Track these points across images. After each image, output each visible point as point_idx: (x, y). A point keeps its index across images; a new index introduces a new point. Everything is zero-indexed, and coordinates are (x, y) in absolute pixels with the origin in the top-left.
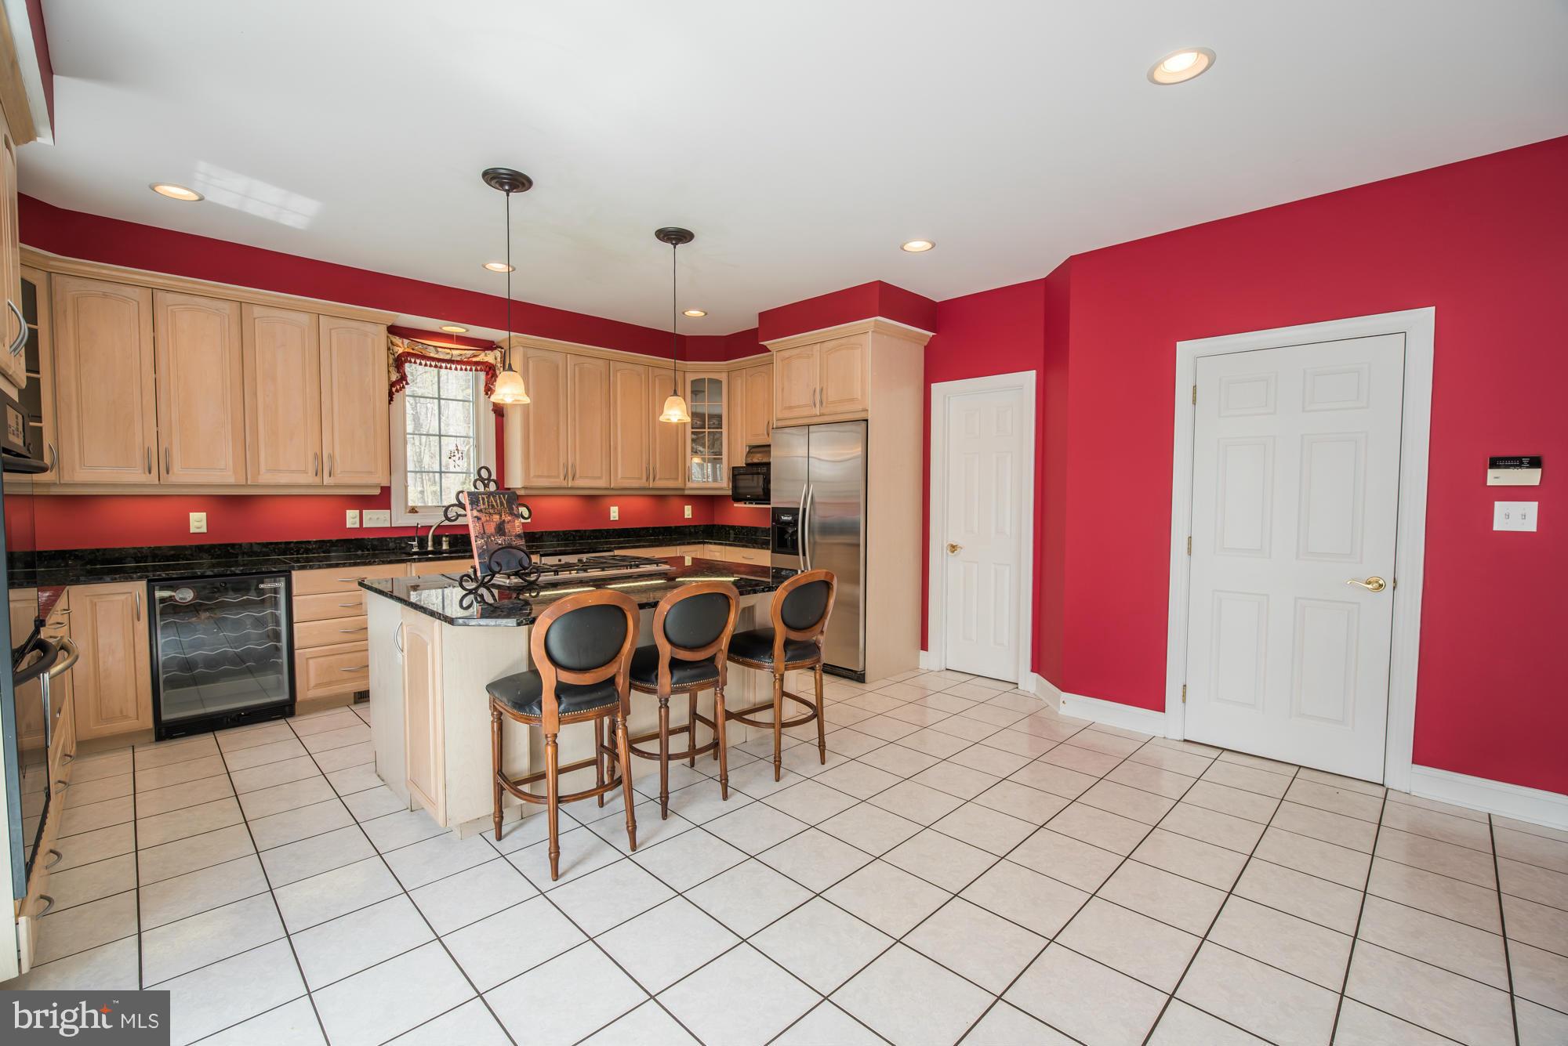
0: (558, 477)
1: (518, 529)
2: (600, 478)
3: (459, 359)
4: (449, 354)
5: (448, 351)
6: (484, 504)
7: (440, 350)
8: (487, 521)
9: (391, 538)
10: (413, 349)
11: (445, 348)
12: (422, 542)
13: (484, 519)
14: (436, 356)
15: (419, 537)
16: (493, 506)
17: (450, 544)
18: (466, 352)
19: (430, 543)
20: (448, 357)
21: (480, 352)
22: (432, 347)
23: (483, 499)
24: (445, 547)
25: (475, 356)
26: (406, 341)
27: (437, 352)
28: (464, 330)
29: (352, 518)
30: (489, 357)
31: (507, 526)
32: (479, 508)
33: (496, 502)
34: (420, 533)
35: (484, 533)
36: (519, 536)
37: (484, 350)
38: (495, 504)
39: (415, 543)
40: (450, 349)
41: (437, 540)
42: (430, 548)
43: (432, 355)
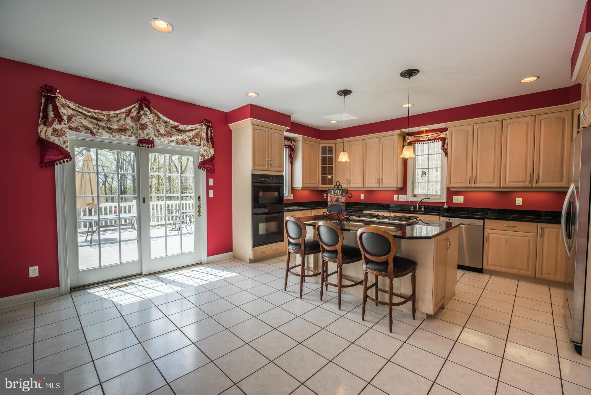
0: (466, 182)
1: (343, 201)
2: (493, 182)
3: (432, 138)
4: (427, 138)
5: (427, 137)
6: (333, 192)
7: (423, 137)
8: (333, 197)
9: (406, 205)
10: (415, 139)
11: (425, 136)
12: (415, 208)
13: (332, 197)
14: (423, 140)
15: (414, 205)
16: (336, 193)
17: (425, 208)
18: (434, 135)
19: (417, 208)
20: (427, 139)
21: (440, 133)
22: (421, 137)
23: (333, 191)
24: (422, 210)
25: (439, 136)
26: (413, 137)
27: (423, 138)
28: (429, 128)
29: (396, 198)
30: (443, 135)
31: (339, 200)
32: (331, 194)
33: (338, 192)
34: (414, 204)
35: (331, 201)
36: (343, 203)
37: (442, 132)
38: (337, 192)
39: (412, 207)
40: (427, 136)
41: (420, 208)
42: (417, 210)
43: (422, 139)
